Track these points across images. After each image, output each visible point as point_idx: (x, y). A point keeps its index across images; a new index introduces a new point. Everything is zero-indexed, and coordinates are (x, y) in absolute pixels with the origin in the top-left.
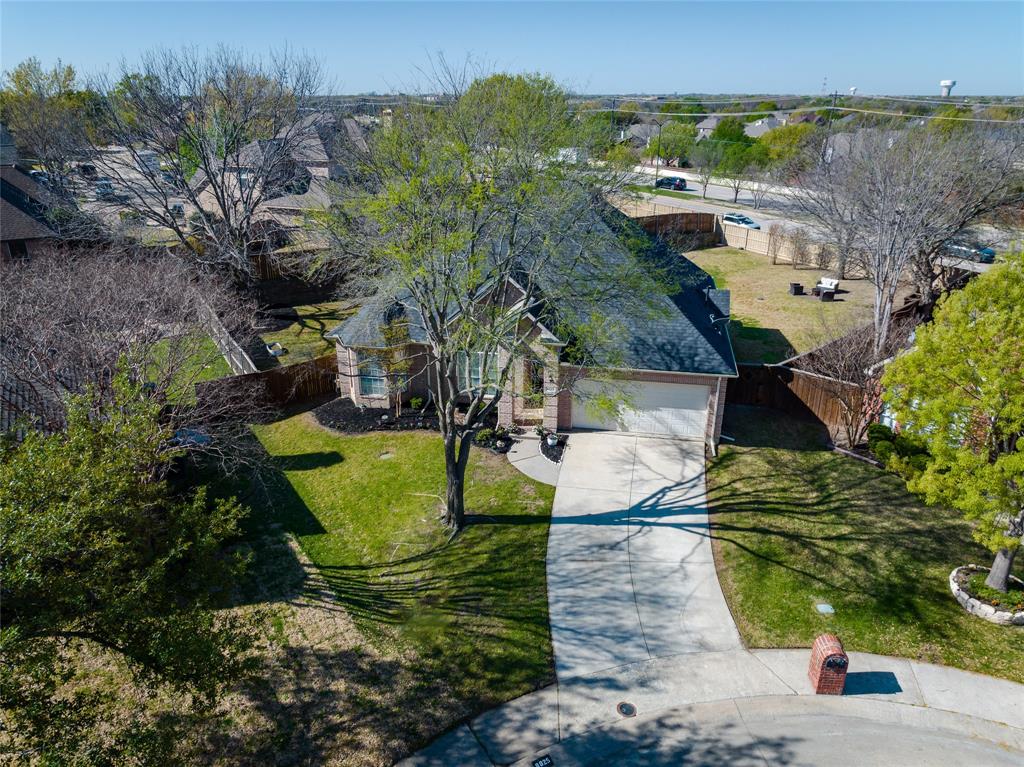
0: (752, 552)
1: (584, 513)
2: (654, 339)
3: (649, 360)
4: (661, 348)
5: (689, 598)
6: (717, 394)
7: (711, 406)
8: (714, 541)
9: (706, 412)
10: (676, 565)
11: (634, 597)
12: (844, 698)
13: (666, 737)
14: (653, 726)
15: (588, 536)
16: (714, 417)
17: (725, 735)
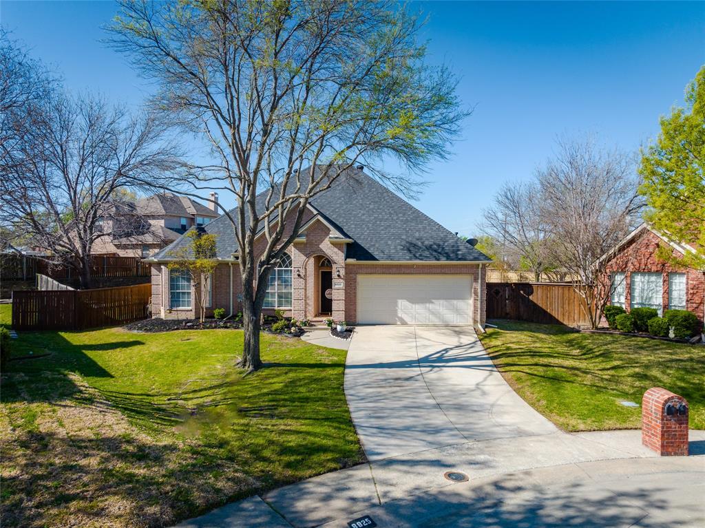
0: (541, 376)
1: (377, 362)
2: (422, 243)
3: (421, 255)
4: (429, 248)
5: (492, 405)
6: (480, 281)
7: (476, 293)
8: (503, 374)
9: (471, 301)
10: (473, 387)
11: (438, 406)
12: (692, 457)
13: (507, 498)
14: (490, 489)
15: (382, 375)
16: (479, 303)
17: (576, 492)
